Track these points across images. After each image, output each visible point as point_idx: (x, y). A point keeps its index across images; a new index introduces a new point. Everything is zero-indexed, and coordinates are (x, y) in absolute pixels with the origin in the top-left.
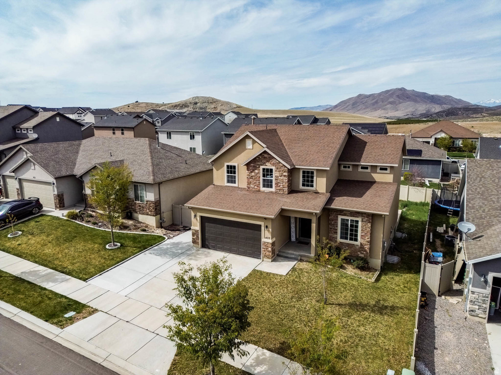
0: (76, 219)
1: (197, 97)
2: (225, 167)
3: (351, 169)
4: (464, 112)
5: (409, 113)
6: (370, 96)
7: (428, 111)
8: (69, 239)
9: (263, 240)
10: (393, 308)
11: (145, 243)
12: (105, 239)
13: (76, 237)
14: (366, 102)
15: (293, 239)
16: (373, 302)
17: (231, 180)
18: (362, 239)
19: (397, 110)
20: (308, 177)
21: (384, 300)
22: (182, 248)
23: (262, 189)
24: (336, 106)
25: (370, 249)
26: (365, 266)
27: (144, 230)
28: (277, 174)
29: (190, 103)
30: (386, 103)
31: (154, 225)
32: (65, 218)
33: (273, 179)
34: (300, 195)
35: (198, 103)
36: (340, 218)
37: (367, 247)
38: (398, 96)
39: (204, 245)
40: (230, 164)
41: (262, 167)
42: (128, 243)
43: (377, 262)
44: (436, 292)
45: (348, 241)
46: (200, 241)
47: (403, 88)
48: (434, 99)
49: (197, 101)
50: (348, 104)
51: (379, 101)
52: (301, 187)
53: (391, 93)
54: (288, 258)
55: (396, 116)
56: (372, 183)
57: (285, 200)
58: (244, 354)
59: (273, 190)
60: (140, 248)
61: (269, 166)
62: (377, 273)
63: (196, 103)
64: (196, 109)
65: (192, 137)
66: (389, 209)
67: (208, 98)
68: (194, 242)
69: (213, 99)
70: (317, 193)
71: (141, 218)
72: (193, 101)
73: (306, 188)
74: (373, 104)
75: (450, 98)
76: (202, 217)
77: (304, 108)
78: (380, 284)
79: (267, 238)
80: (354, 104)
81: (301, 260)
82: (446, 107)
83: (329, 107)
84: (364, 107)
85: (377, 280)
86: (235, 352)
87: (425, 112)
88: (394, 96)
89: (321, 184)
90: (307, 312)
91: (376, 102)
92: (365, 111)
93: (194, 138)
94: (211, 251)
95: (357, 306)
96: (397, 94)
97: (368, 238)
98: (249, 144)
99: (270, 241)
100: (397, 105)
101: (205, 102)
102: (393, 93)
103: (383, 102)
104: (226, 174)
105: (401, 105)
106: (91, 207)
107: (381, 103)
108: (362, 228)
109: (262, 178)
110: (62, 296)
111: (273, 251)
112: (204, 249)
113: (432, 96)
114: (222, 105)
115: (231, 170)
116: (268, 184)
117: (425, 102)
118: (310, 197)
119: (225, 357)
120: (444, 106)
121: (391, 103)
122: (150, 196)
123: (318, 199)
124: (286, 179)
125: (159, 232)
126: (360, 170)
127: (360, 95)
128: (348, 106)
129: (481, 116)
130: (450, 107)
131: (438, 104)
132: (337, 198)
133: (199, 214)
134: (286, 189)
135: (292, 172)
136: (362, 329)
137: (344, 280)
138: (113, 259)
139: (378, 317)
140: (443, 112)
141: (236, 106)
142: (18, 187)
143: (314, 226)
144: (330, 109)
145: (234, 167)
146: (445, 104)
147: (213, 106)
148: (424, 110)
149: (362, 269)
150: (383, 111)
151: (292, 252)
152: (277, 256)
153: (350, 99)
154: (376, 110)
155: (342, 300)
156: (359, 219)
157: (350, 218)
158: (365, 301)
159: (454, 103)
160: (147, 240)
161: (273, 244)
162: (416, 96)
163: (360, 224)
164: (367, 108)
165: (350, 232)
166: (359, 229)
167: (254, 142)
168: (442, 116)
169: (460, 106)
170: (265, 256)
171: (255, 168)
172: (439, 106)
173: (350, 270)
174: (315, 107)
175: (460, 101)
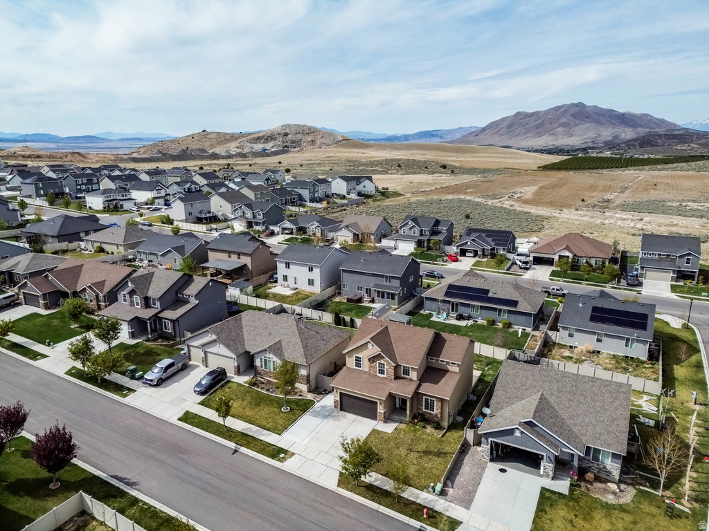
0: (254, 386)
1: (288, 126)
2: (354, 357)
3: (434, 361)
4: (665, 141)
5: (588, 140)
6: (532, 114)
7: (616, 137)
8: (258, 404)
9: (379, 410)
10: (446, 453)
11: (305, 406)
12: (279, 403)
13: (260, 402)
14: (527, 124)
15: (398, 406)
16: (436, 450)
17: (358, 365)
18: (436, 411)
19: (572, 136)
20: (406, 372)
21: (443, 449)
22: (328, 411)
23: (379, 375)
24: (484, 130)
25: (441, 417)
26: (438, 426)
27: (301, 395)
28: (388, 367)
29: (279, 134)
30: (556, 125)
31: (306, 390)
32: (247, 385)
33: (385, 370)
34: (401, 381)
35: (290, 134)
36: (424, 397)
37: (439, 416)
38: (573, 115)
39: (342, 409)
40: (357, 355)
41: (378, 362)
42: (294, 407)
43: (445, 424)
44: (472, 444)
45: (429, 411)
46: (339, 407)
47: (581, 103)
48: (625, 119)
49: (287, 131)
50: (501, 126)
51: (545, 122)
52: (403, 375)
53: (562, 110)
54: (394, 421)
55: (570, 144)
56: (447, 371)
57: (392, 385)
58: (370, 476)
59: (385, 376)
60: (302, 410)
61: (382, 361)
62: (445, 431)
63: (286, 135)
64: (287, 142)
65: (311, 269)
66: (450, 395)
67: (303, 126)
68: (335, 407)
69: (310, 128)
70: (412, 380)
71: (297, 385)
72: (283, 132)
73: (405, 376)
74: (537, 127)
75: (649, 118)
76: (340, 393)
77: (438, 131)
78: (444, 438)
79: (381, 410)
80: (509, 126)
81: (401, 422)
82: (642, 131)
83: (473, 130)
84: (523, 131)
85: (443, 436)
86: (367, 475)
87: (611, 138)
88: (568, 116)
89: (414, 375)
90: (401, 456)
91: (542, 124)
92: (525, 137)
93: (312, 270)
94: (346, 413)
95: (427, 453)
96: (572, 112)
97: (439, 411)
98: (370, 346)
99: (383, 412)
100: (571, 128)
101: (299, 133)
102: (566, 110)
103: (551, 123)
104: (355, 361)
105: (577, 127)
106: (260, 374)
107: (548, 125)
108: (437, 405)
109: (378, 368)
110: (273, 445)
111: (385, 417)
112: (342, 412)
113: (623, 115)
114: (322, 137)
115: (358, 360)
116: (382, 372)
117: (613, 124)
118: (407, 383)
119: (363, 478)
120: (639, 129)
121: (563, 125)
122: (303, 372)
123: (412, 386)
124: (393, 371)
125: (310, 396)
126: (440, 362)
127: (518, 114)
128: (501, 129)
129: (689, 148)
130: (647, 130)
131: (630, 126)
132: (423, 384)
133: (339, 391)
134: (393, 377)
135: (397, 367)
136: (426, 465)
137: (424, 436)
138: (289, 420)
139: (436, 458)
140: (637, 140)
141: (341, 139)
142: (204, 356)
143: (408, 403)
144: (475, 134)
145: (360, 358)
146: (641, 126)
147: (310, 139)
148: (609, 136)
149: (436, 428)
150: (551, 137)
151: (396, 417)
152: (387, 419)
153: (504, 119)
154: (541, 136)
155: (420, 449)
156: (435, 400)
157: (430, 398)
158: (432, 450)
159: (654, 125)
160: (305, 404)
161: (384, 413)
162: (599, 114)
163: (435, 402)
164: (528, 132)
165: (430, 405)
166: (435, 405)
167: (373, 345)
168: (634, 146)
169: (661, 131)
170: (380, 420)
171: (374, 362)
172: (630, 129)
173: (429, 429)
174: (454, 129)
175: (662, 122)
